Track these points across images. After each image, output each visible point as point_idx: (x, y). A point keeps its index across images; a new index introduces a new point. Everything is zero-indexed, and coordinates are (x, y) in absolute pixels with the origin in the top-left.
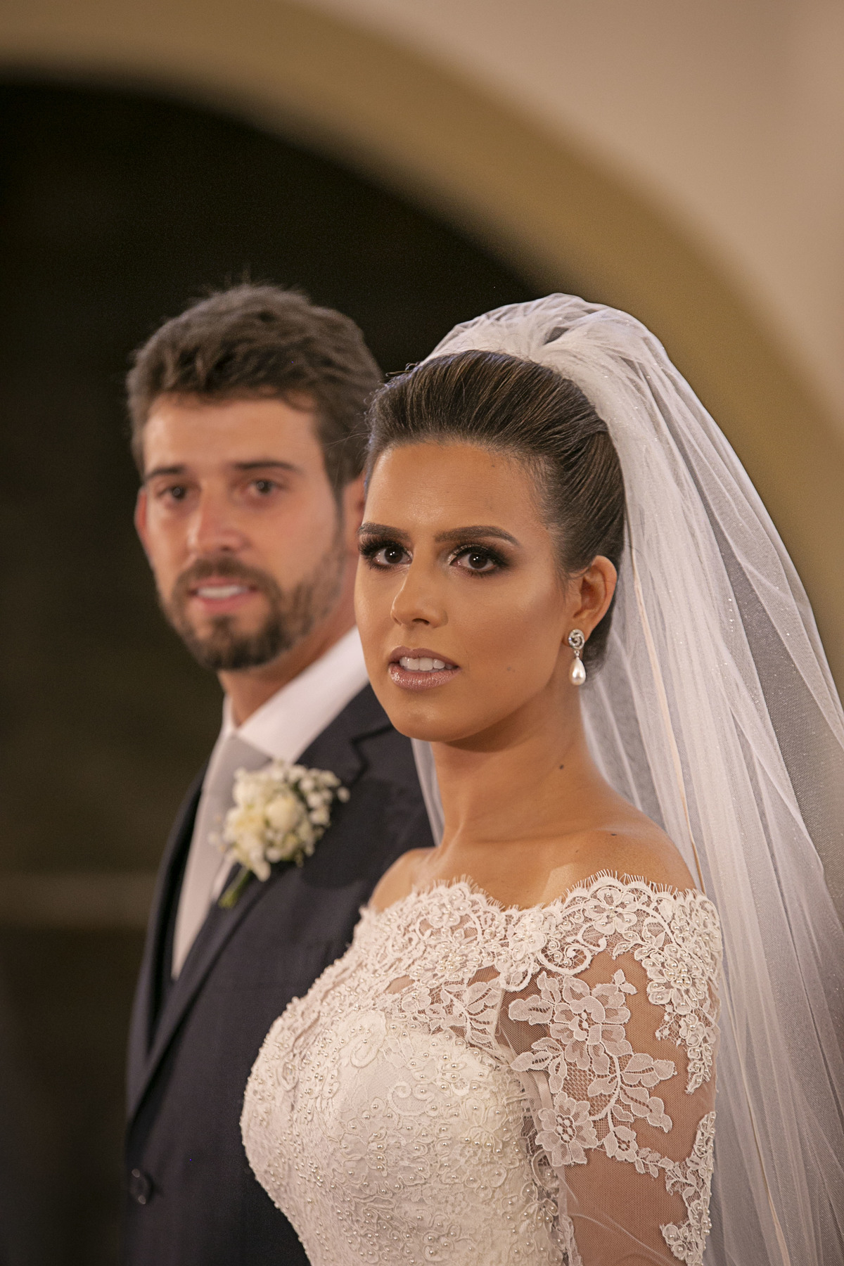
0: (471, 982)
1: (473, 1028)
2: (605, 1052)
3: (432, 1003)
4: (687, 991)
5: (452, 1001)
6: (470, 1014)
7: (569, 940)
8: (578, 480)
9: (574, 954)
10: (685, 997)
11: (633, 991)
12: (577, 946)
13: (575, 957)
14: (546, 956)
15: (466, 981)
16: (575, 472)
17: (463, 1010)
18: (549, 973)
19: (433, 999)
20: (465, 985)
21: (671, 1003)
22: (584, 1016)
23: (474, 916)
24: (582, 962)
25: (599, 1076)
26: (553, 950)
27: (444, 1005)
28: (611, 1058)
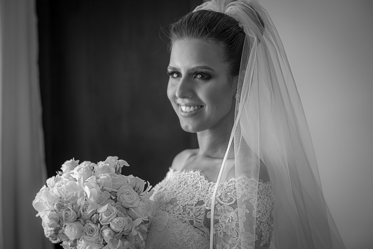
0: (196, 205)
1: (196, 221)
2: (236, 230)
3: (183, 211)
4: (265, 214)
5: (190, 211)
6: (195, 216)
7: (228, 194)
8: (234, 48)
9: (230, 199)
10: (264, 216)
11: (248, 212)
12: (231, 197)
13: (230, 200)
14: (220, 199)
15: (194, 205)
16: (233, 46)
17: (193, 214)
18: (221, 205)
19: (184, 210)
20: (194, 206)
21: (259, 217)
22: (231, 218)
23: (200, 183)
24: (232, 201)
25: (233, 237)
26: (222, 197)
27: (187, 212)
28: (237, 232)
